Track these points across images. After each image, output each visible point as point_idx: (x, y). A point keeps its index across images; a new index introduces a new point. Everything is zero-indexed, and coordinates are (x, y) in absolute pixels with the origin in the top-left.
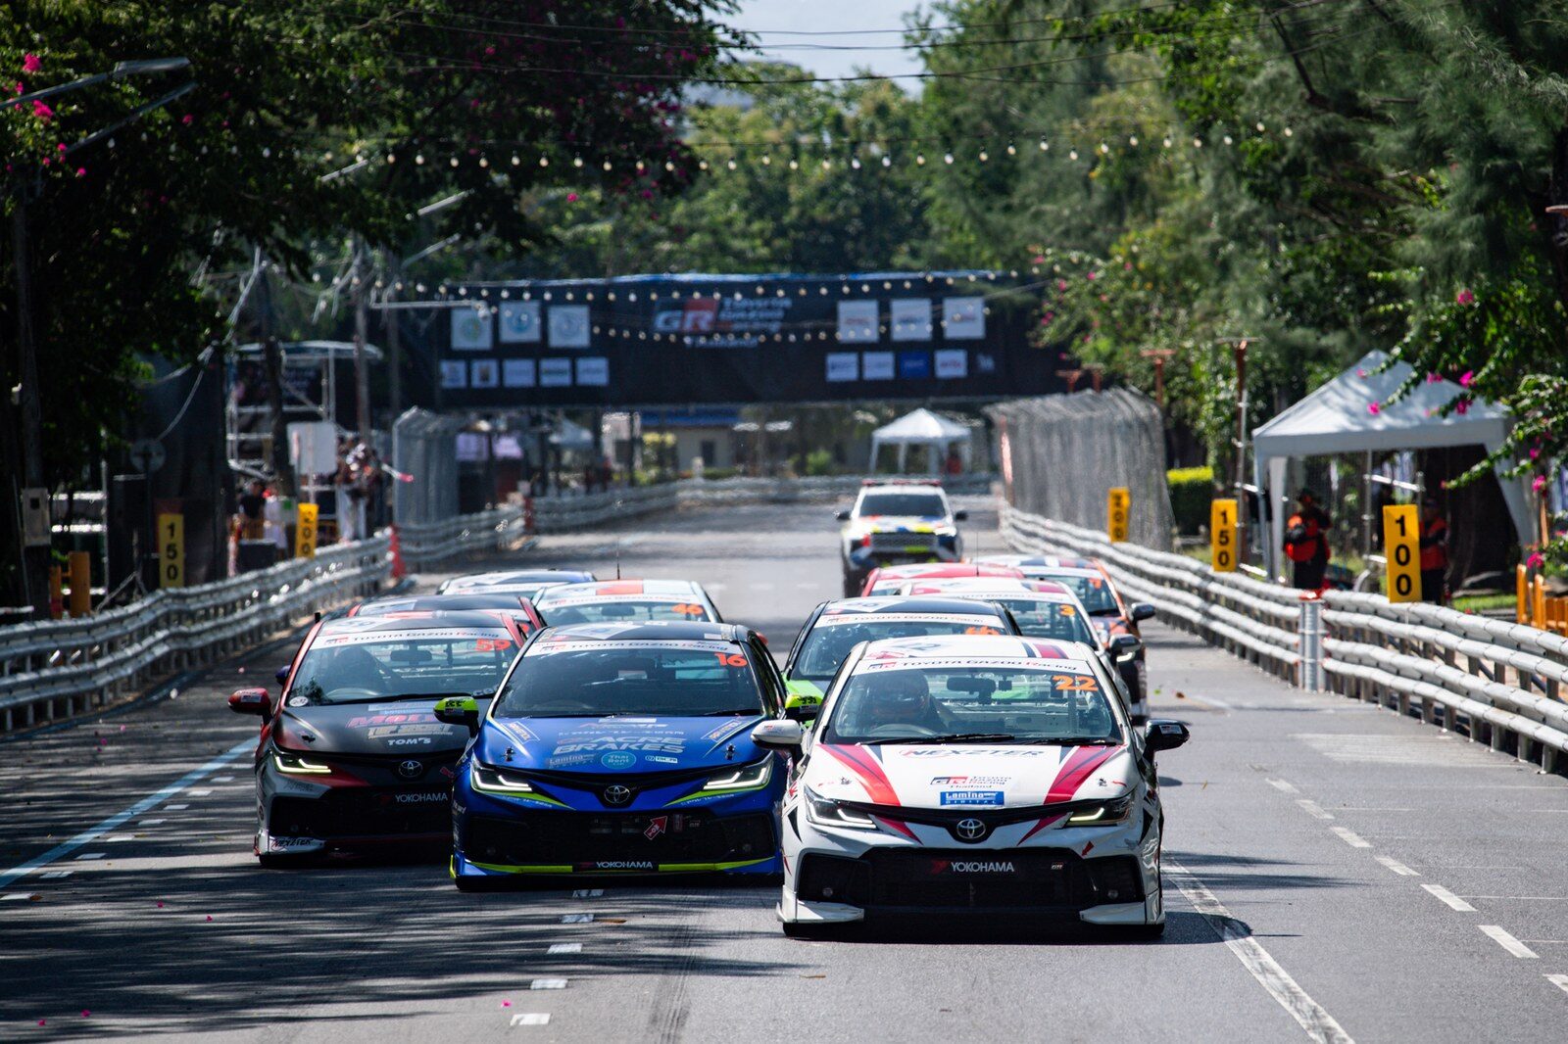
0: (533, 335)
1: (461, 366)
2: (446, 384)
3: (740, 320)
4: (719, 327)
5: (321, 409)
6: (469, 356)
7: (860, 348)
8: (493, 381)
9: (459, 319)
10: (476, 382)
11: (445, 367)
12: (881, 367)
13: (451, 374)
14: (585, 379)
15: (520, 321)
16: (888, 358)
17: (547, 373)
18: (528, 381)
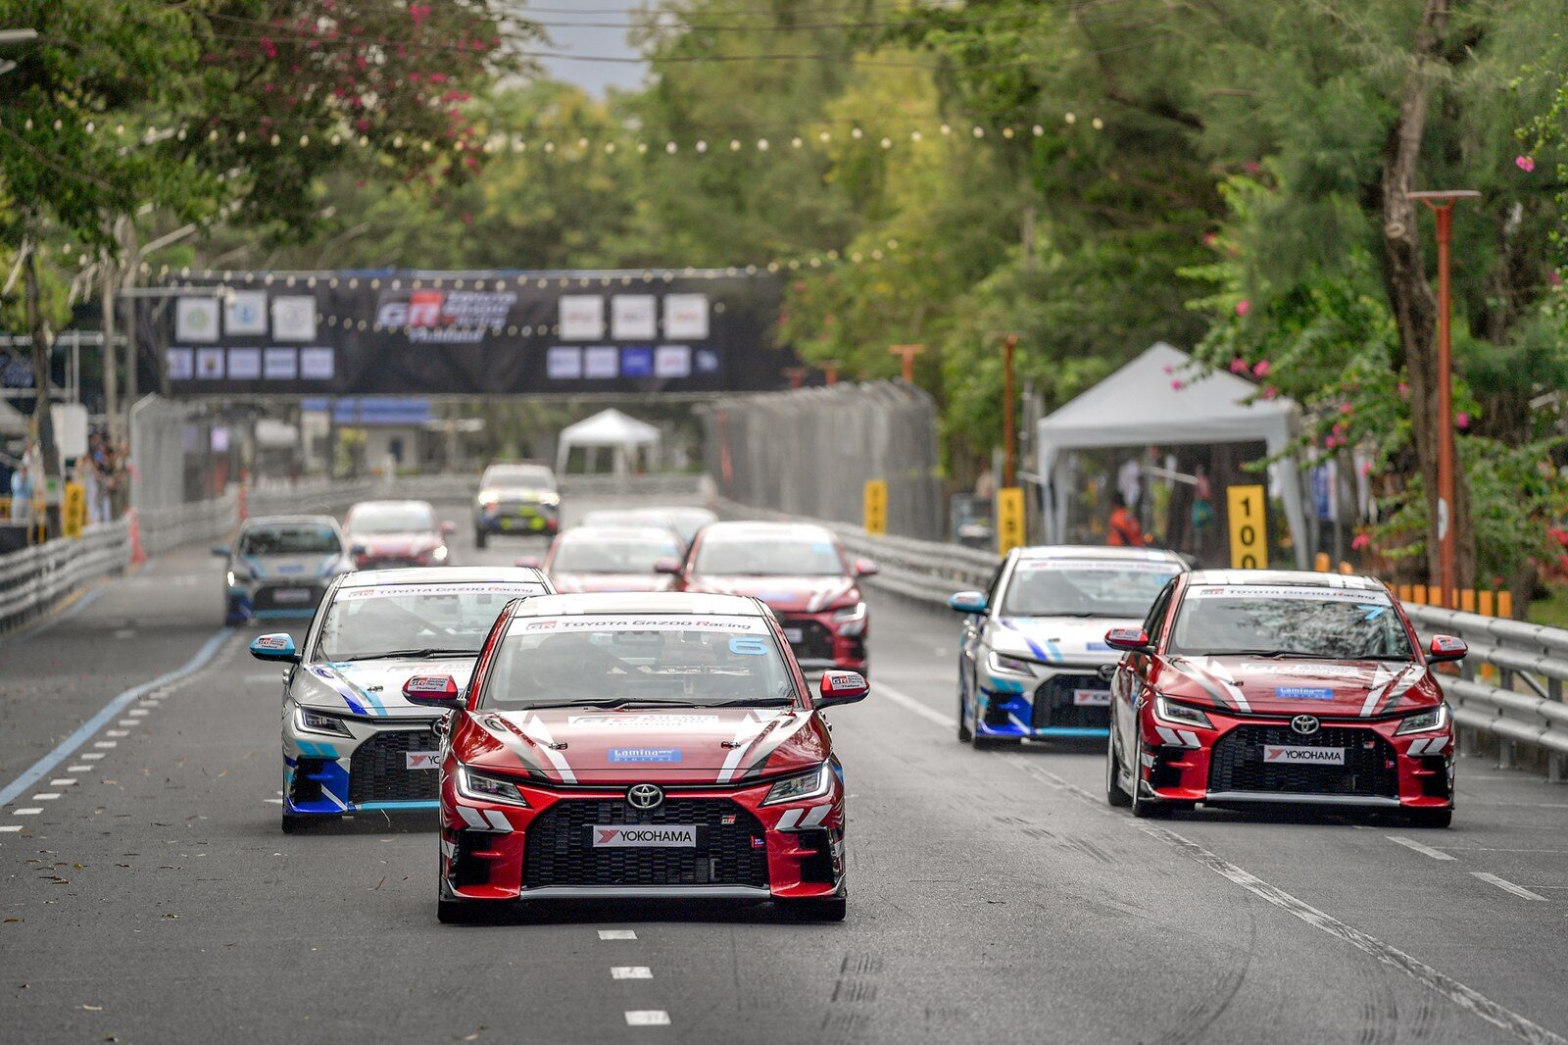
0: (258, 326)
1: (187, 356)
2: (172, 374)
4: (443, 322)
5: (66, 393)
6: (195, 346)
7: (583, 344)
8: (218, 371)
9: (185, 308)
10: (202, 371)
11: (172, 356)
12: (602, 363)
13: (178, 364)
14: (309, 370)
15: (246, 311)
16: (611, 354)
17: (272, 364)
18: (253, 372)
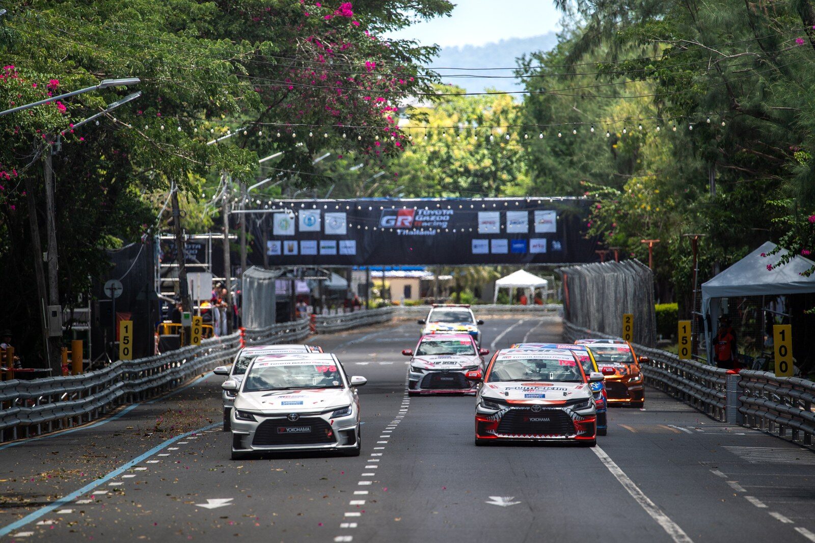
0: (317, 227)
1: (278, 243)
2: (270, 253)
3: (426, 221)
4: (415, 225)
5: (205, 265)
6: (282, 238)
7: (490, 237)
8: (295, 252)
9: (278, 218)
10: (286, 252)
11: (270, 244)
12: (501, 247)
13: (272, 248)
14: (343, 251)
16: (505, 242)
17: (324, 248)
18: (314, 252)
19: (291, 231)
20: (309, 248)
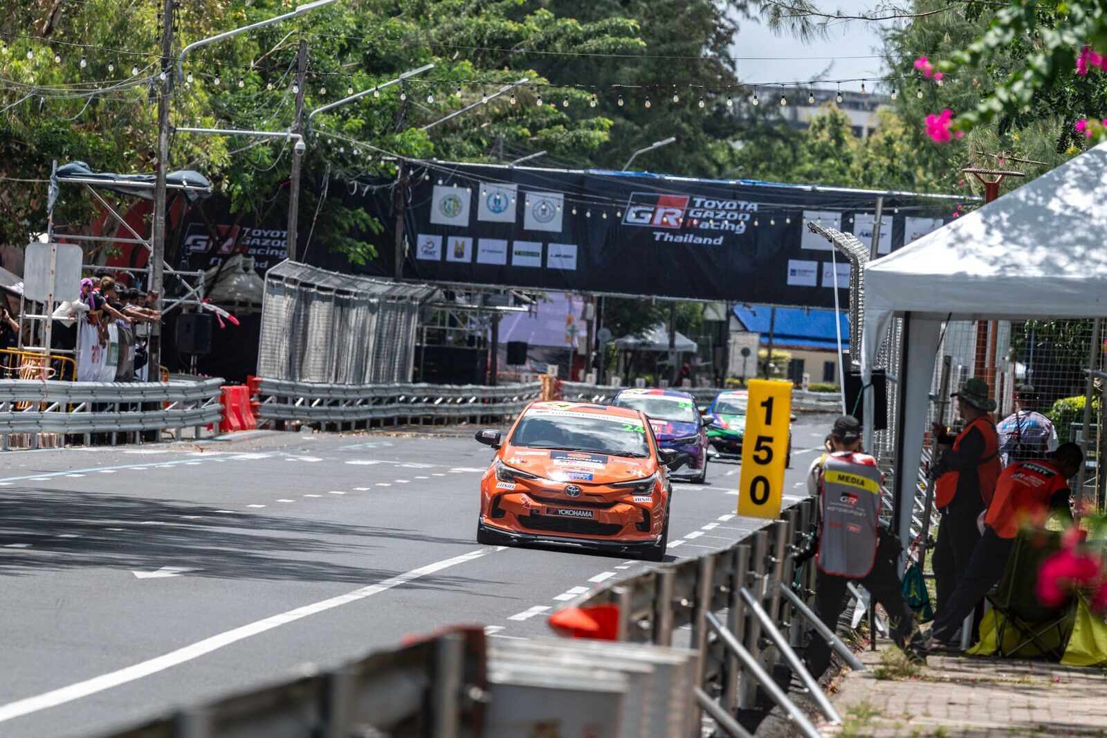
0: (509, 216)
1: (438, 240)
4: (687, 226)
6: (447, 231)
7: (820, 257)
8: (467, 259)
9: (439, 193)
10: (451, 257)
11: (422, 240)
14: (554, 263)
17: (519, 253)
18: (501, 260)
19: (462, 220)
20: (492, 252)
